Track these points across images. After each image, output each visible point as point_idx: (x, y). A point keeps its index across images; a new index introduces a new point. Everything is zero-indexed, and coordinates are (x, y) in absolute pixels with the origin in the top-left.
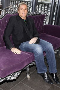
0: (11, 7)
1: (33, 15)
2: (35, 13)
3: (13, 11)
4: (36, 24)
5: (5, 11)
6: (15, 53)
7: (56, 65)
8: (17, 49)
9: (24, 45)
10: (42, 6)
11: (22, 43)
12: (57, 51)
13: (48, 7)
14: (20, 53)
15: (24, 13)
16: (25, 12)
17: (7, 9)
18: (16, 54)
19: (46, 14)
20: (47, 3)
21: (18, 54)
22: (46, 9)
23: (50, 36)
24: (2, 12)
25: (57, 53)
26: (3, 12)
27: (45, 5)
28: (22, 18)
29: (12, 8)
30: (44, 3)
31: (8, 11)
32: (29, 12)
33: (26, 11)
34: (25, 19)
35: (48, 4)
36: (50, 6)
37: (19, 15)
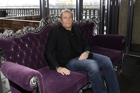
0: (51, 16)
1: (78, 24)
2: (81, 21)
3: (54, 20)
4: (84, 35)
5: (44, 21)
6: (62, 73)
7: (118, 86)
8: (65, 68)
9: (73, 62)
10: (86, 14)
11: (70, 59)
12: (116, 67)
13: (94, 14)
14: (70, 73)
15: (68, 22)
16: (70, 21)
17: (47, 18)
18: (64, 74)
19: (94, 21)
20: (92, 9)
21: (67, 74)
22: (92, 16)
23: (104, 49)
24: (40, 23)
25: (116, 70)
26: (42, 23)
27: (90, 12)
28: (67, 29)
29: (53, 17)
30: (88, 9)
31: (48, 21)
32: (74, 21)
33: (71, 19)
34: (70, 30)
35: (94, 10)
36: (96, 12)
37: (62, 25)
